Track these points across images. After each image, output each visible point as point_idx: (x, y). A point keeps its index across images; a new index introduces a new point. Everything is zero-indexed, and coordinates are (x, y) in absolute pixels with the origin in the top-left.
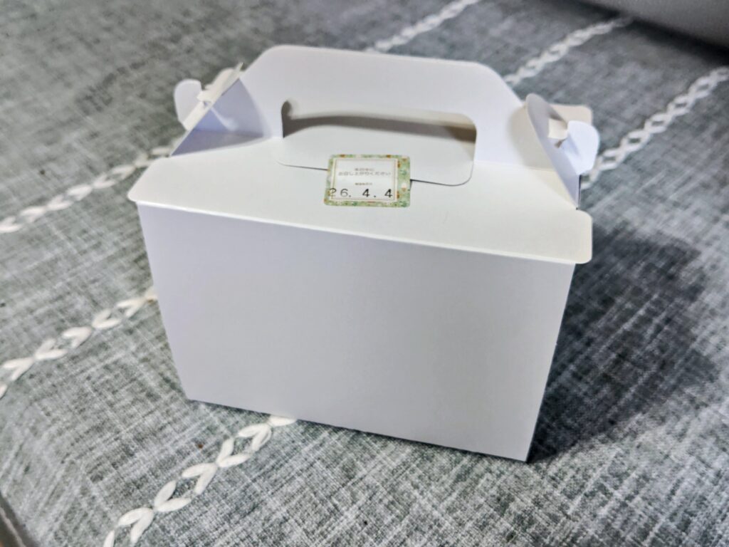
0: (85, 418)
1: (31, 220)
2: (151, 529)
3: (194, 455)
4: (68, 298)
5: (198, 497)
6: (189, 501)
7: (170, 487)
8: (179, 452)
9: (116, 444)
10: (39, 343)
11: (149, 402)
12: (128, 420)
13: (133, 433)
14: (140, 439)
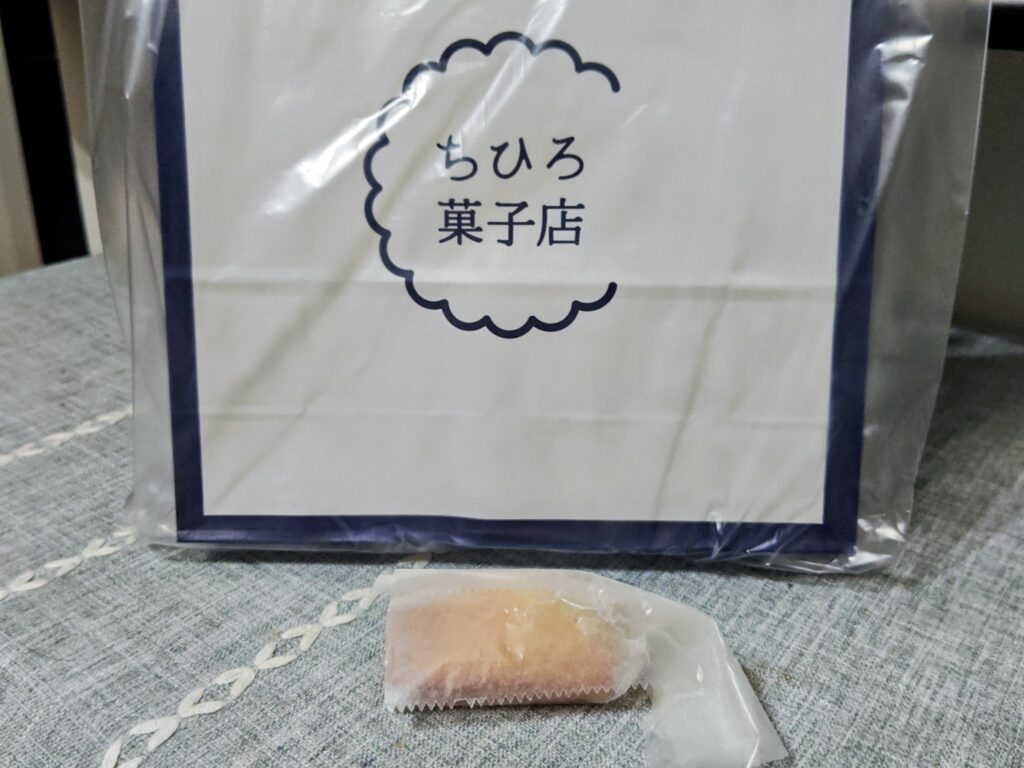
0: (154, 601)
1: (56, 444)
2: (254, 685)
3: (292, 620)
4: (112, 505)
5: (306, 652)
6: (296, 657)
7: (268, 649)
8: (272, 619)
9: (199, 618)
10: (85, 545)
11: (230, 582)
12: (207, 599)
13: (216, 608)
14: (226, 613)
